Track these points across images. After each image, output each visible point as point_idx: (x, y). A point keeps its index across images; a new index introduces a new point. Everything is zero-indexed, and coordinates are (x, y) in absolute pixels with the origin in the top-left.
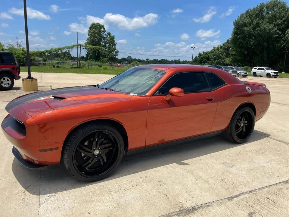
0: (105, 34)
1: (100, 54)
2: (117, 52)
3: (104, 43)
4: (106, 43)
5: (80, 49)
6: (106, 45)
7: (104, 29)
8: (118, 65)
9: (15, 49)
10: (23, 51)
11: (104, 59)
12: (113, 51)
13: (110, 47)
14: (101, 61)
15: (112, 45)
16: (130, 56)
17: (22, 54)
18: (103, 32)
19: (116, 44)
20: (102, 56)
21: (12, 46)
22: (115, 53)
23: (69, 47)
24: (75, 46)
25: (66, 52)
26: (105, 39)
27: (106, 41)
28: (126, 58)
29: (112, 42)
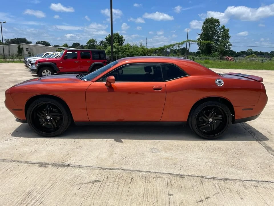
0: (219, 28)
1: (212, 48)
2: (230, 45)
3: (217, 37)
4: (220, 37)
5: (190, 44)
6: (219, 39)
7: (219, 23)
8: (229, 58)
9: (137, 47)
10: (143, 49)
11: (215, 53)
12: (225, 44)
13: (223, 41)
14: (212, 55)
15: (226, 38)
16: (251, 49)
17: (142, 51)
18: (217, 26)
19: (230, 37)
20: (213, 50)
21: (135, 45)
22: (228, 46)
23: (179, 43)
24: (185, 42)
25: (184, 48)
26: (219, 33)
27: (220, 35)
28: (246, 51)
29: (226, 35)
